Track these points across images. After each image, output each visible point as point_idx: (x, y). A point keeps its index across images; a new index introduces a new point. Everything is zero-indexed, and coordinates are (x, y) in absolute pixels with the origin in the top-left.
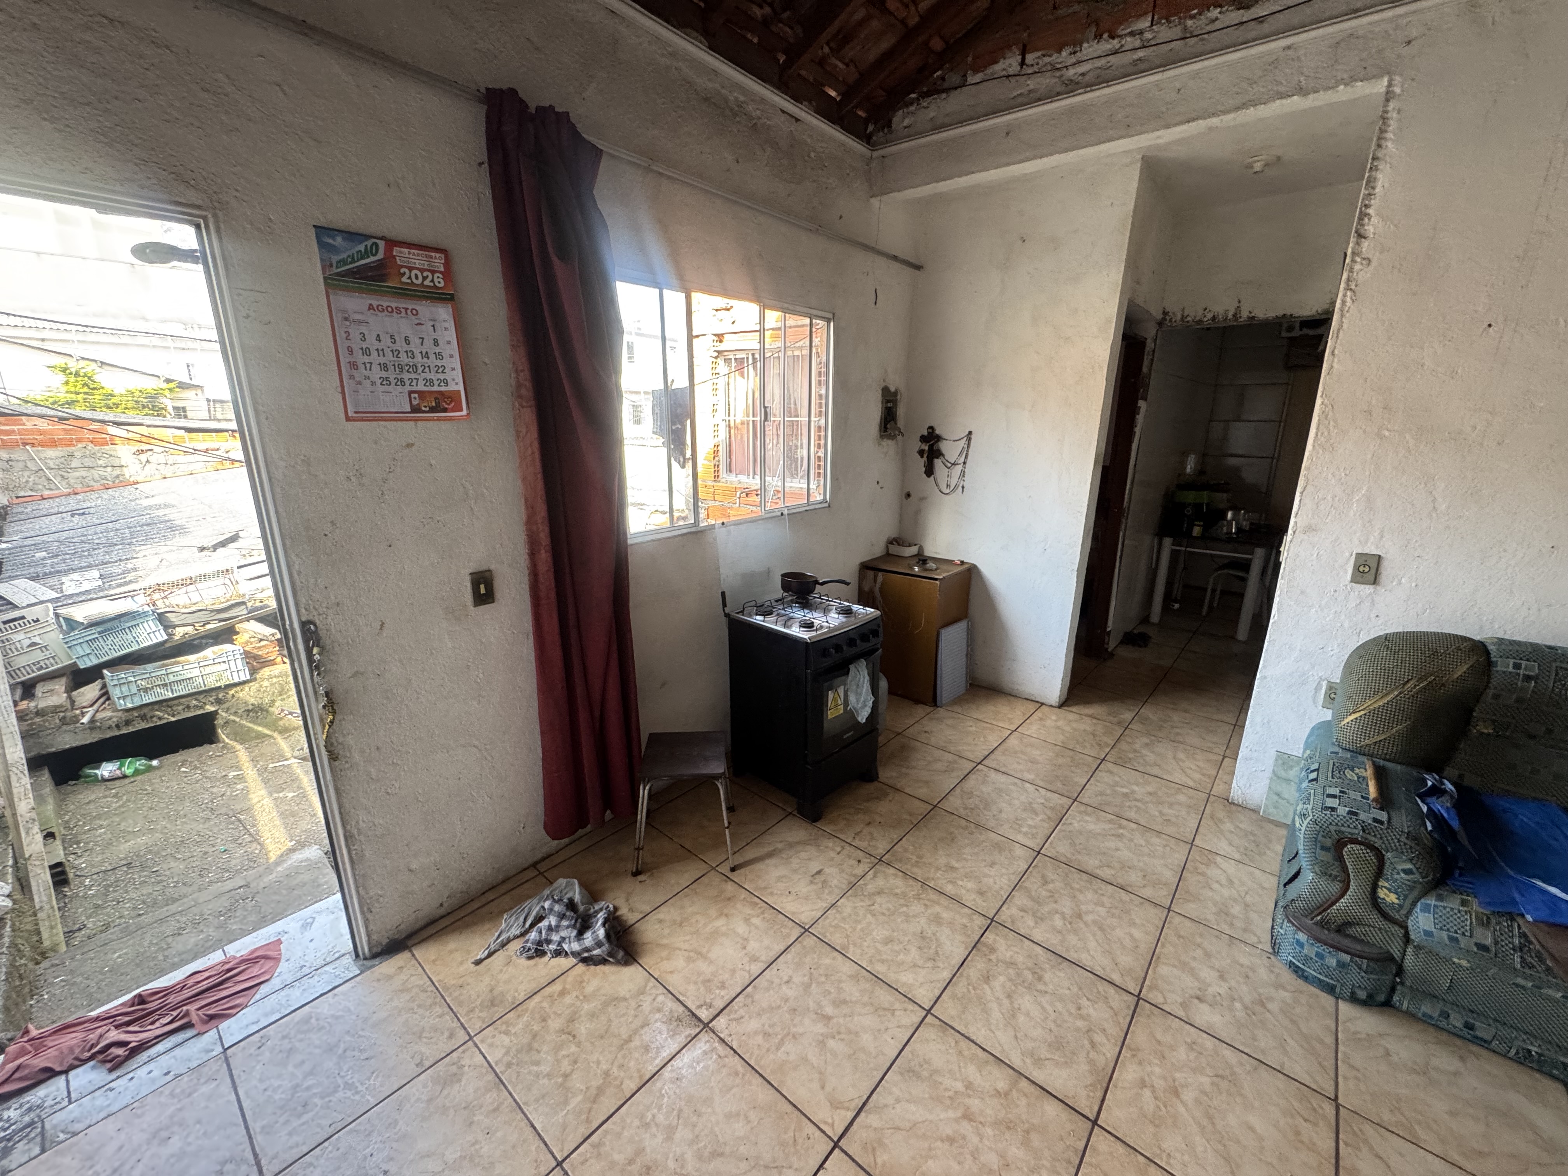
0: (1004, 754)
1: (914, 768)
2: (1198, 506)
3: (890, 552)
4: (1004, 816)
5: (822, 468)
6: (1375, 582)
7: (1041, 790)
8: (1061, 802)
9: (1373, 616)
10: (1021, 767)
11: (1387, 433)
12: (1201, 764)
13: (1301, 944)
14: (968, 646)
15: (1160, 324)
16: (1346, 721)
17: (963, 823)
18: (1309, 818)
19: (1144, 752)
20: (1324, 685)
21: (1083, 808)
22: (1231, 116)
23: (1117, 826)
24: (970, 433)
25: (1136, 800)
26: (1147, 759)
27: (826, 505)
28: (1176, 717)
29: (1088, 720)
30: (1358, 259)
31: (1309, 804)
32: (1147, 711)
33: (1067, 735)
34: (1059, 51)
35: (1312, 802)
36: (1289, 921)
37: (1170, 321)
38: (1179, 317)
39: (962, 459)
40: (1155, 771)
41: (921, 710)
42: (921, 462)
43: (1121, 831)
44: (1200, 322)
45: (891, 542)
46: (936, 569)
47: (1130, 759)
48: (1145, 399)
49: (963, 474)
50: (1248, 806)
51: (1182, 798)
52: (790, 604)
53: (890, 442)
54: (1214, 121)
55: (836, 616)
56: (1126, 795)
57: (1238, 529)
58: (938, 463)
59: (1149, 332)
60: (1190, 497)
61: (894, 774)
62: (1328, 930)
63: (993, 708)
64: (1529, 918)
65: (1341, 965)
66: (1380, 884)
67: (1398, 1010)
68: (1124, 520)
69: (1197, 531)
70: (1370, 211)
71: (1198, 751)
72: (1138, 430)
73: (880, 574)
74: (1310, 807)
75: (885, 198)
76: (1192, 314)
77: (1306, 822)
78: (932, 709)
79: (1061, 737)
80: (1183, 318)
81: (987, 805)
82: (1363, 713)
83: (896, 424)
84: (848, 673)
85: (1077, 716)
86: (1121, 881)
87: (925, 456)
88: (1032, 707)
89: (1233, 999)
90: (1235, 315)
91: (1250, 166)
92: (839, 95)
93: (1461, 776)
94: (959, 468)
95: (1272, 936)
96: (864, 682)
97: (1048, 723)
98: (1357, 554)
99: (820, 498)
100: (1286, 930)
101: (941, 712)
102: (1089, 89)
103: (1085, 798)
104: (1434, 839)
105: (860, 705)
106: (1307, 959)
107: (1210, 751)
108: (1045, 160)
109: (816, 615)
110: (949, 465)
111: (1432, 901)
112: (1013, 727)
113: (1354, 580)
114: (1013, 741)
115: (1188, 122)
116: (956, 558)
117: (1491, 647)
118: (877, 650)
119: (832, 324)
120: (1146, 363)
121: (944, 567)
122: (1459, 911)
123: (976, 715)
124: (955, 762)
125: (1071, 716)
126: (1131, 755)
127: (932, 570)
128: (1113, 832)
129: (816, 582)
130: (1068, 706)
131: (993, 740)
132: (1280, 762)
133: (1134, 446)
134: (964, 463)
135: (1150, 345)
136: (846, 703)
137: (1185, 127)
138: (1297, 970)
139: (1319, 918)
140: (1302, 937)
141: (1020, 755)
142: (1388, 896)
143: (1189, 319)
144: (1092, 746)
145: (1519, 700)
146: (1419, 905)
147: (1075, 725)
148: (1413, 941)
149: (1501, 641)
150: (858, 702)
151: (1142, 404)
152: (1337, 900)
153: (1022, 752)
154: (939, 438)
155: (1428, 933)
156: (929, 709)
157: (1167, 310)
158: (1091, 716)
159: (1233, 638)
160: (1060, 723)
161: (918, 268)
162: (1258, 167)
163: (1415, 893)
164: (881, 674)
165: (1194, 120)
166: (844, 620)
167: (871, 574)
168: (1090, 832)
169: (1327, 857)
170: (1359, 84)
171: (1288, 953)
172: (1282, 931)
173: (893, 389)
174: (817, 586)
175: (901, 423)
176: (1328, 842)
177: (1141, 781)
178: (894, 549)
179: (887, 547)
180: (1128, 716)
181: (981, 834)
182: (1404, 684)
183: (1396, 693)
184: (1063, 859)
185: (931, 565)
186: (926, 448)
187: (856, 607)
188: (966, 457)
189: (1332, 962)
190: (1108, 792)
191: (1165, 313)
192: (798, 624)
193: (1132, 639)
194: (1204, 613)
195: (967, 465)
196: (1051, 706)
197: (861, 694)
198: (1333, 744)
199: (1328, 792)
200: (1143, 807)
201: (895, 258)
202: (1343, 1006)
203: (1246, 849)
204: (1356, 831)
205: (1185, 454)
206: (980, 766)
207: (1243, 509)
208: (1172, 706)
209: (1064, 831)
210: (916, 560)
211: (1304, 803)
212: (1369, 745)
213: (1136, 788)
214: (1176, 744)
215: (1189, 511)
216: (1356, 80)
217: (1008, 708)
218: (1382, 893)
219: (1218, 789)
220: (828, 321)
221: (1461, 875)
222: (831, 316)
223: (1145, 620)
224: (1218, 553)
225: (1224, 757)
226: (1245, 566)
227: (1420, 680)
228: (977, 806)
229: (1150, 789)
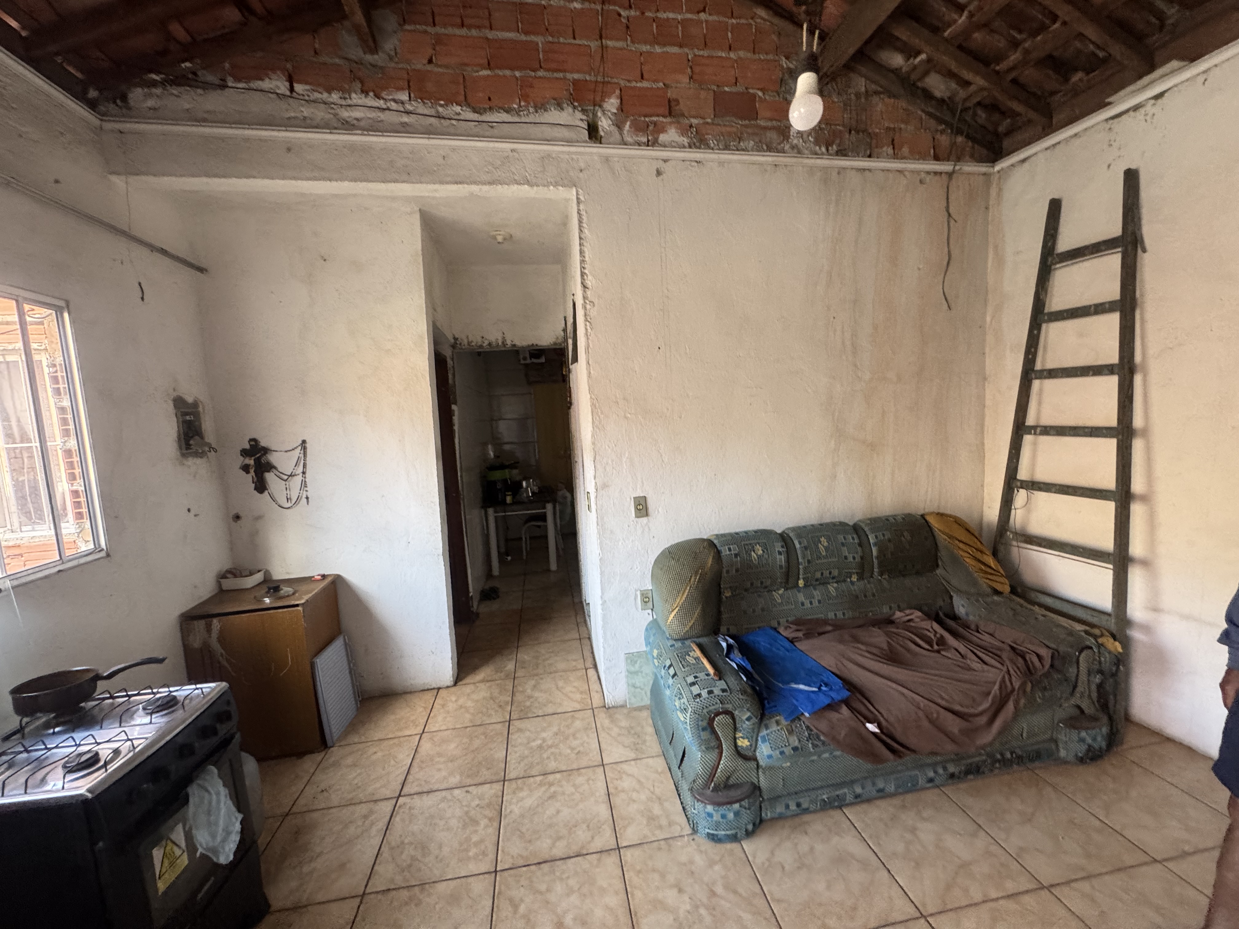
0: (421, 768)
1: (320, 854)
2: (505, 481)
3: (224, 588)
4: (446, 850)
5: (84, 505)
6: (647, 515)
7: (470, 789)
8: (493, 791)
9: (651, 538)
10: (444, 773)
11: (629, 415)
12: (576, 684)
13: (710, 815)
14: (349, 662)
15: (454, 346)
16: (670, 619)
17: (405, 894)
18: (689, 711)
19: (537, 694)
20: (638, 593)
21: (514, 785)
22: (486, 188)
23: (547, 787)
24: (304, 442)
25: (550, 747)
26: (540, 700)
27: (103, 554)
28: (543, 650)
29: (482, 686)
30: (588, 302)
31: (683, 697)
32: (525, 655)
33: (472, 711)
34: (329, 93)
35: (684, 696)
36: (698, 800)
37: (460, 344)
38: (466, 342)
39: (300, 469)
40: (550, 709)
41: (308, 763)
42: (248, 479)
43: (553, 789)
44: (481, 347)
45: (223, 576)
46: (294, 594)
47: (528, 707)
48: (455, 403)
49: (304, 484)
50: (619, 705)
51: (578, 724)
52: (40, 734)
53: (198, 461)
54: (474, 188)
55: (147, 720)
56: (540, 747)
57: (533, 493)
58: (270, 477)
59: (447, 352)
60: (497, 475)
61: (294, 884)
62: (720, 790)
63: (392, 717)
64: (807, 715)
65: (737, 814)
66: (737, 736)
67: (767, 821)
68: (462, 502)
69: (509, 499)
70: (586, 271)
71: (568, 673)
72: (456, 428)
73: (215, 621)
74: (685, 700)
75: (132, 179)
76: (475, 341)
77: (688, 715)
78: (323, 754)
79: (468, 716)
80: (469, 343)
81: (424, 848)
82: (677, 609)
83: (202, 438)
84: (186, 801)
85: (472, 687)
86: (575, 849)
87: (252, 471)
88: (429, 696)
89: (697, 907)
90: (503, 343)
91: (494, 238)
92: (23, 28)
93: (728, 630)
94: (299, 479)
95: (688, 819)
96: (218, 802)
97: (451, 706)
98: (634, 498)
99: (87, 546)
100: (699, 809)
101: (335, 753)
102: (366, 133)
103: (511, 775)
104: (749, 685)
105: (219, 839)
106: (717, 826)
107: (576, 669)
108: (334, 184)
109: (101, 734)
110: (286, 477)
111: (764, 732)
112: (420, 730)
113: (637, 517)
114: (426, 746)
115: (457, 183)
116: (315, 572)
117: (715, 542)
118: (232, 737)
119: (66, 315)
120: (450, 376)
121: (304, 587)
122: (778, 730)
123: (378, 735)
124: (371, 812)
125: (468, 689)
126: (528, 704)
127: (288, 596)
128: (548, 795)
129: (98, 677)
130: (461, 680)
131: (404, 757)
132: (629, 661)
133: (457, 441)
134: (304, 473)
135: (450, 362)
136: (191, 846)
137: (455, 187)
138: (713, 838)
139: (713, 785)
140: (710, 808)
141: (437, 759)
142: (743, 743)
143: (473, 344)
144: (496, 711)
145: (737, 571)
146: (759, 738)
147: (475, 697)
148: (762, 766)
149: (717, 536)
150: (213, 836)
151: (454, 407)
152: (719, 764)
153: (440, 755)
154: (266, 451)
155: (770, 757)
156: (318, 757)
157: (457, 336)
158: (482, 681)
159: (549, 570)
160: (461, 701)
161: (201, 270)
162: (500, 239)
163: (756, 730)
164: (244, 754)
165: (460, 183)
166: (164, 720)
167: (200, 625)
168: (530, 808)
169: (705, 735)
170: (560, 188)
171: (704, 828)
172: (695, 812)
173: (190, 400)
174: (99, 683)
175: (210, 437)
176: (705, 723)
177: (545, 725)
178: (229, 584)
179: (219, 584)
180: (510, 666)
181: (429, 895)
182: (690, 580)
183: (688, 588)
184: (521, 862)
185: (286, 590)
186: (252, 462)
187: (183, 691)
188: (305, 466)
189: (731, 816)
190: (526, 752)
191: (456, 339)
192: (60, 772)
193: (489, 595)
194: (525, 558)
195: (307, 475)
196: (448, 687)
197: (216, 824)
198: (668, 639)
199: (689, 682)
200: (557, 751)
201: (164, 252)
202: (745, 844)
203: (635, 744)
204: (717, 706)
205: (485, 444)
206: (401, 800)
207: (531, 478)
208: (536, 642)
209: (508, 825)
210: (264, 589)
211: (680, 699)
212: (687, 631)
213: (544, 735)
214: (553, 675)
215: (499, 486)
216: (559, 185)
217: (408, 709)
218: (740, 743)
219: (597, 701)
220: (59, 310)
221: (768, 703)
222: (62, 304)
223: (489, 575)
224: (521, 513)
225: (586, 670)
226: (543, 518)
227: (696, 573)
228: (413, 859)
229: (555, 729)
